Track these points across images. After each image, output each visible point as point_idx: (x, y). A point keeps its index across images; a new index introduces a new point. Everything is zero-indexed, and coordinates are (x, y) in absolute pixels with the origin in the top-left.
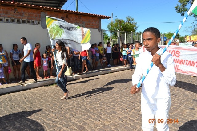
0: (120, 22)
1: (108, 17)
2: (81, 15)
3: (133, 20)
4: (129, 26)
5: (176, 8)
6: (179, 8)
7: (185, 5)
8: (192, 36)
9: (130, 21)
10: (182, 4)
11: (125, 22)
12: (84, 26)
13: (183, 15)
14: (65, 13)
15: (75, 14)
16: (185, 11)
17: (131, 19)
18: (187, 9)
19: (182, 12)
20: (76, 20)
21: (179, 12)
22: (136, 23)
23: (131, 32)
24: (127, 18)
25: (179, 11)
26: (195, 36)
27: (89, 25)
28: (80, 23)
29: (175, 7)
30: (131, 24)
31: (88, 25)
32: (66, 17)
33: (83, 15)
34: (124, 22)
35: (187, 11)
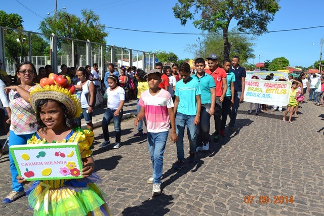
0: (69, 18)
3: (96, 19)
4: (88, 30)
5: (175, 10)
6: (179, 10)
7: (188, 8)
9: (91, 20)
10: (183, 5)
11: (81, 21)
13: (184, 23)
16: (187, 17)
17: (93, 15)
18: (191, 14)
19: (184, 18)
21: (179, 17)
22: (103, 27)
23: (88, 41)
24: (84, 13)
25: (178, 15)
29: (173, 8)
30: (92, 26)
34: (79, 21)
35: (191, 18)
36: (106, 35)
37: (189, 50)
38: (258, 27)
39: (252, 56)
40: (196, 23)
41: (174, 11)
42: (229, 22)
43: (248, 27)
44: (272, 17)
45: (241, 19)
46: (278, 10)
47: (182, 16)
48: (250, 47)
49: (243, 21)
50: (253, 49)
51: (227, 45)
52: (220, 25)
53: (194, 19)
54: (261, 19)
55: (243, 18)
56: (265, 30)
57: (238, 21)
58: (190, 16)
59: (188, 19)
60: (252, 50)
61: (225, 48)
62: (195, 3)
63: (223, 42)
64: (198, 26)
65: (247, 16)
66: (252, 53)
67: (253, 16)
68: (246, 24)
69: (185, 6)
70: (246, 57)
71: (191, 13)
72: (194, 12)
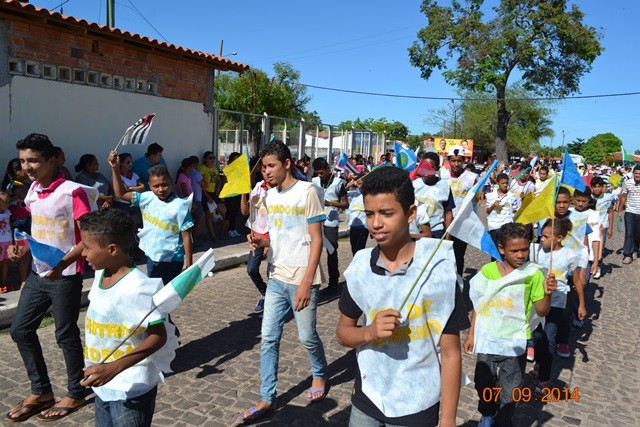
0: (255, 76)
1: (241, 65)
2: (151, 48)
3: (295, 77)
4: (282, 94)
5: (412, 51)
6: (419, 53)
7: (436, 49)
8: (447, 141)
9: (287, 79)
10: (426, 44)
11: (270, 77)
12: (155, 91)
13: (427, 75)
14: (89, 32)
15: (125, 41)
16: (433, 64)
17: (291, 71)
18: (441, 60)
19: (426, 67)
20: (128, 63)
21: (418, 65)
24: (278, 68)
25: (416, 61)
26: (455, 141)
27: (174, 86)
28: (143, 77)
29: (408, 49)
30: (287, 88)
31: (169, 86)
32: (90, 49)
33: (156, 49)
34: (267, 81)
35: (440, 68)
36: (306, 101)
37: (433, 121)
38: (562, 82)
39: (549, 133)
40: (449, 76)
41: (411, 54)
42: (507, 74)
43: (542, 83)
44: (587, 67)
45: (530, 68)
46: (599, 54)
47: (424, 62)
48: (544, 117)
49: (533, 72)
50: (550, 119)
51: (504, 115)
52: (492, 80)
53: (445, 67)
54: (568, 69)
55: (534, 66)
56: (574, 88)
57: (524, 72)
58: (438, 63)
59: (435, 69)
60: (549, 122)
61: (500, 118)
62: (447, 40)
63: (495, 108)
64: (452, 81)
65: (542, 63)
66: (549, 126)
67: (553, 63)
68: (539, 77)
69: (430, 46)
70: (536, 135)
71: (440, 57)
72: (447, 57)
